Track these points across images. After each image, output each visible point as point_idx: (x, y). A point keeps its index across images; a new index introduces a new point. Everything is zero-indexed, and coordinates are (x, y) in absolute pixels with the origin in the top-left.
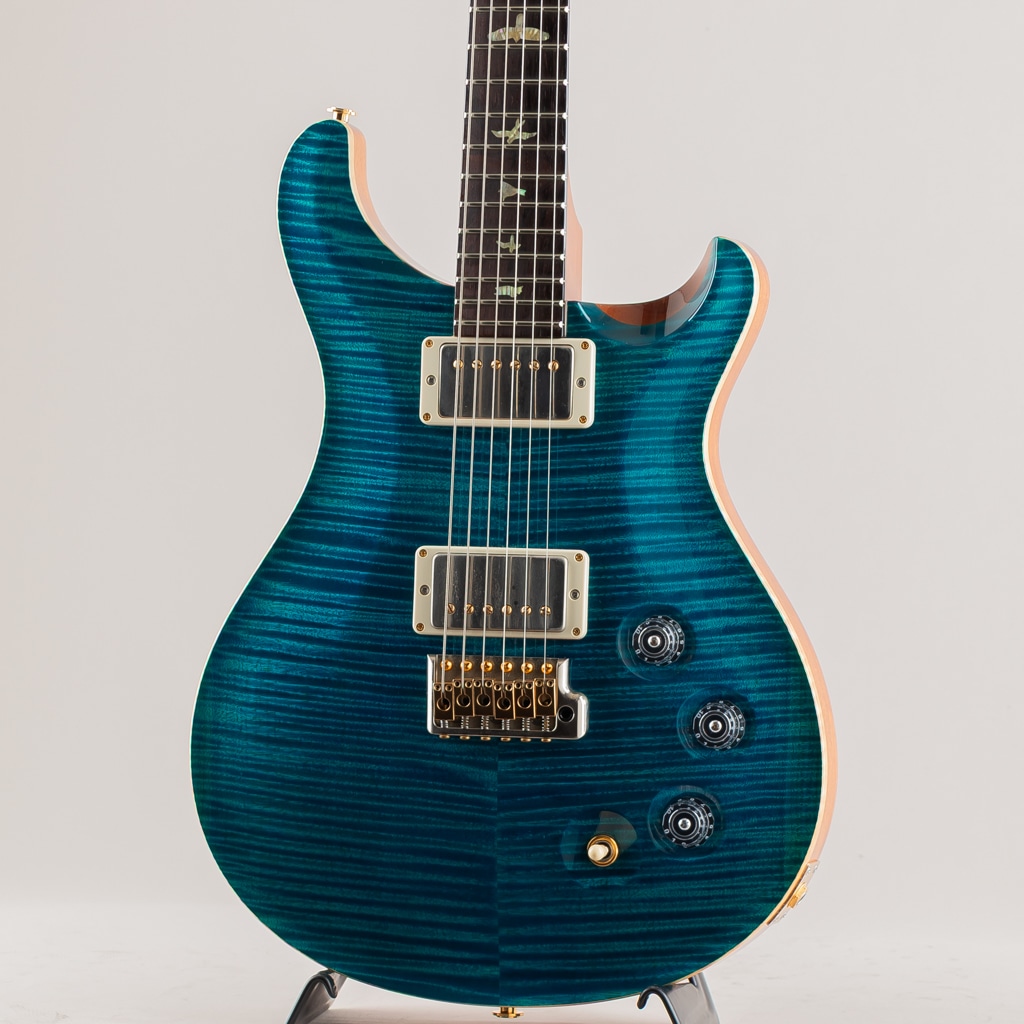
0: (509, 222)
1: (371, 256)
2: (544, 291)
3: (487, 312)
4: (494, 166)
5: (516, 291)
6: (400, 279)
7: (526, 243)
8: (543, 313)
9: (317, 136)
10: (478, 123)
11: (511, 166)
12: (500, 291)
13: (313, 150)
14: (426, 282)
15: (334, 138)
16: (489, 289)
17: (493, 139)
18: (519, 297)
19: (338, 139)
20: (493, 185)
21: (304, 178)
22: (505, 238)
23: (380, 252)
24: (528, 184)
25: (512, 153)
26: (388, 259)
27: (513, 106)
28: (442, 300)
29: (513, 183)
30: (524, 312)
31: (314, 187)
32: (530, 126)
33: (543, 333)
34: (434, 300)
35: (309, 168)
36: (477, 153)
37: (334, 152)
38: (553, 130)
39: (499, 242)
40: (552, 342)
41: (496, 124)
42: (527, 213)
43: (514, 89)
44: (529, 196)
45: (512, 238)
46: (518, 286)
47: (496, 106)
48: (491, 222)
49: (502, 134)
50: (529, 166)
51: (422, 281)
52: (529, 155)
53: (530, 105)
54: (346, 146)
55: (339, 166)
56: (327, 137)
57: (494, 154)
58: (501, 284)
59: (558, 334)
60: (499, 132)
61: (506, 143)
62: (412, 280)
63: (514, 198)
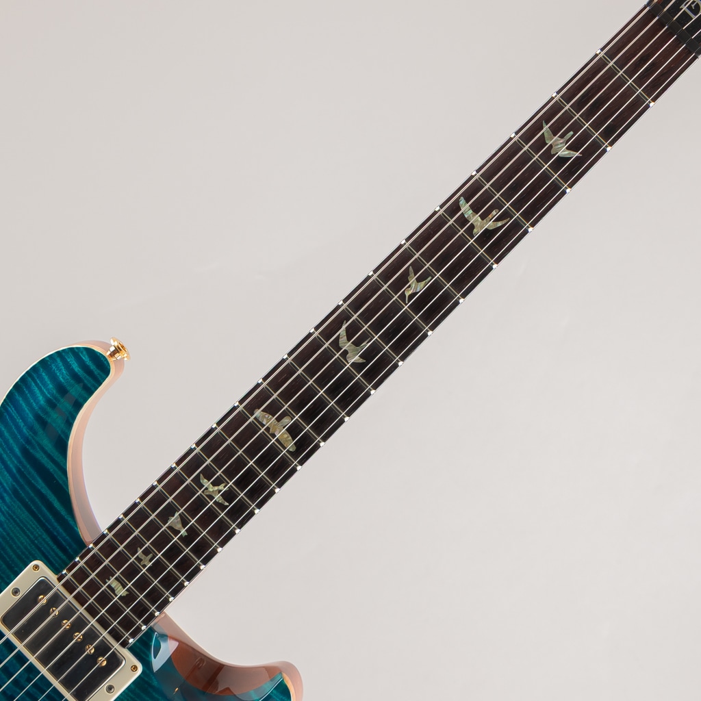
0: (159, 544)
1: (51, 470)
2: (140, 610)
3: (92, 587)
4: (182, 499)
5: (122, 592)
6: (57, 504)
7: (156, 569)
8: (127, 624)
9: (86, 358)
10: (197, 461)
11: (193, 510)
12: (112, 581)
13: (76, 367)
14: (72, 523)
15: (97, 372)
16: (106, 574)
17: (197, 480)
18: (121, 598)
19: (99, 374)
20: (170, 511)
21: (53, 378)
22: (146, 552)
23: (60, 473)
24: (193, 533)
25: (200, 503)
26: (61, 482)
27: (230, 473)
28: (71, 546)
29: (184, 522)
30: (115, 611)
31: (54, 391)
32: (229, 496)
33: (116, 635)
34: (65, 541)
35: (62, 375)
36: (178, 480)
37: (88, 381)
38: (241, 514)
39: (140, 551)
40: (116, 646)
41: (208, 473)
42: (174, 551)
43: (240, 463)
44: (187, 540)
45: (150, 556)
46: (126, 590)
47: (219, 462)
48: (148, 532)
49: (206, 483)
50: (204, 522)
51: (69, 519)
52: (211, 514)
53: (242, 484)
54: (100, 384)
55: (83, 393)
56: (93, 367)
57: (189, 492)
58: (116, 579)
59: (124, 644)
60: (206, 480)
61: (203, 492)
62: (63, 512)
63: (176, 532)
